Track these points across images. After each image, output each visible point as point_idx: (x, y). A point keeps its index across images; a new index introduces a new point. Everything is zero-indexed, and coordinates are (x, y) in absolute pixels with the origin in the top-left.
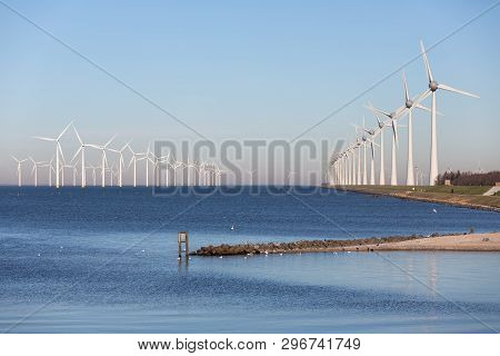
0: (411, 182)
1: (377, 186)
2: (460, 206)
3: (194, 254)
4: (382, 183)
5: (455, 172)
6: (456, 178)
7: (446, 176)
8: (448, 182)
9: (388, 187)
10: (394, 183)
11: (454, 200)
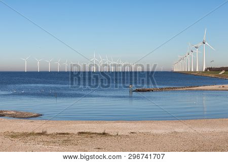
0: (197, 70)
1: (187, 72)
2: (212, 77)
3: (134, 91)
4: (189, 70)
5: (210, 67)
6: (211, 69)
7: (208, 68)
8: (208, 70)
9: (191, 72)
10: (192, 70)
11: (210, 76)
